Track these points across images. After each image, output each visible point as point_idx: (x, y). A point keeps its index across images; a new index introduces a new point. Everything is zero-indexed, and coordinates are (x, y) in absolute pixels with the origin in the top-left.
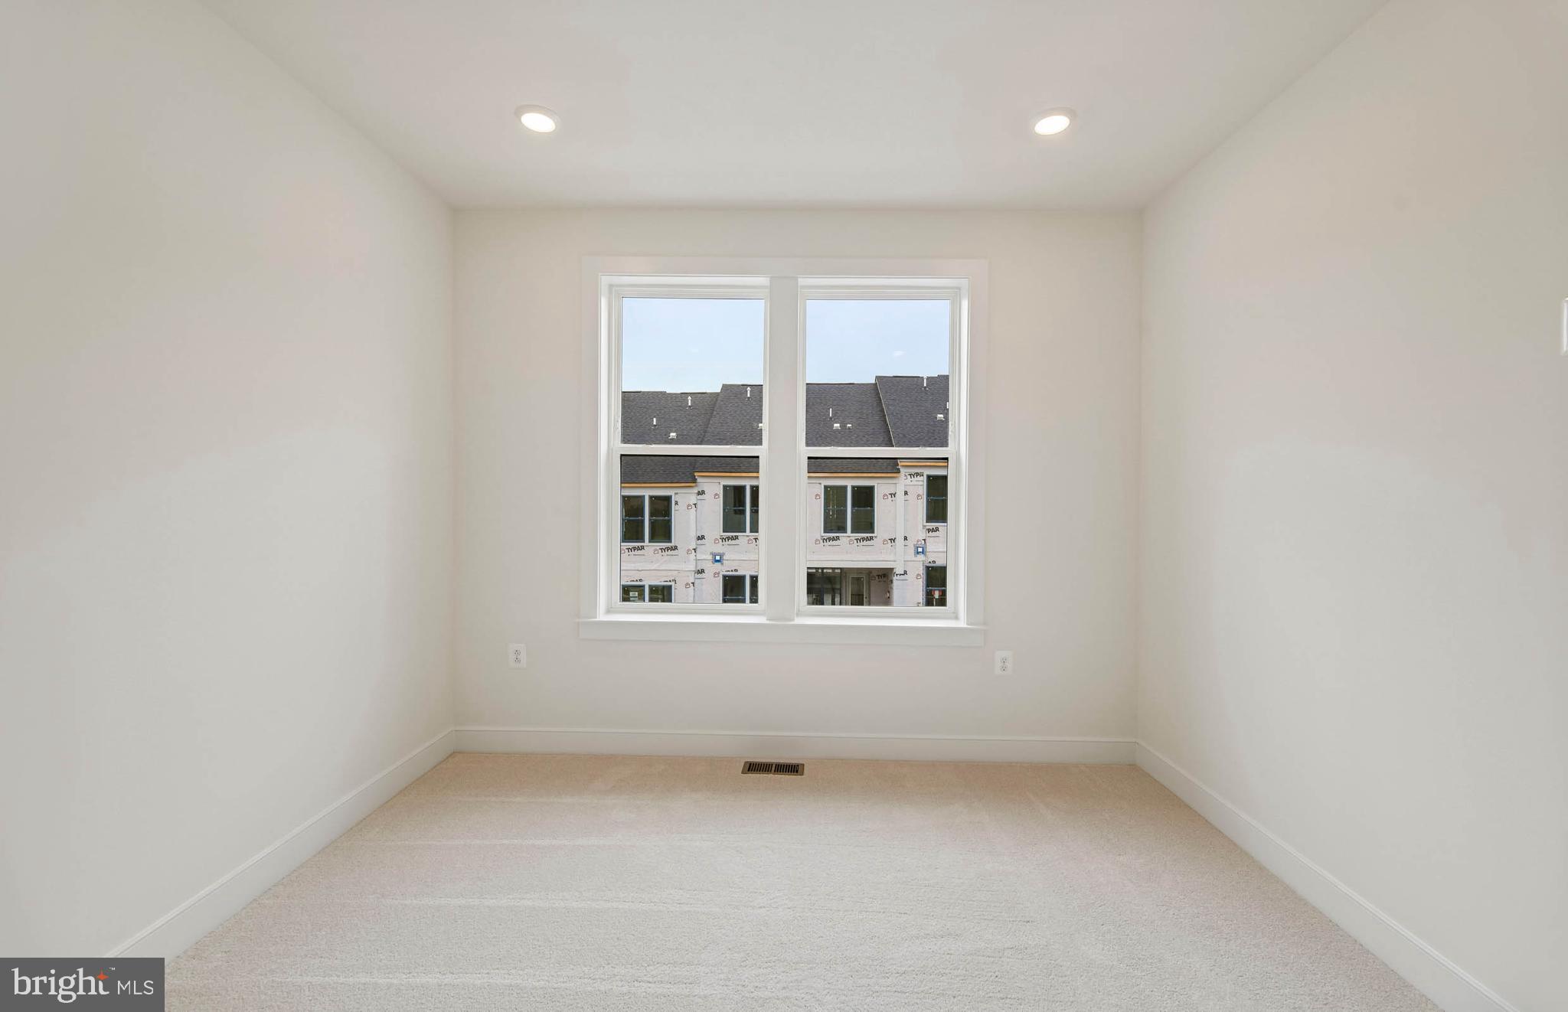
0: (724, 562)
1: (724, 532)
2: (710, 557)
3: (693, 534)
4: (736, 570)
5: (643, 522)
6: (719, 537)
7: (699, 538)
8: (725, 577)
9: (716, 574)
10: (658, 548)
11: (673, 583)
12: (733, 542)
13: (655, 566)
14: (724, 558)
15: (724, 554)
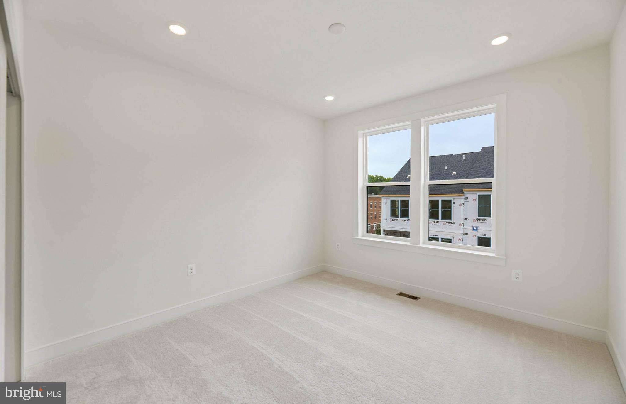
0: (479, 231)
1: (478, 216)
2: (471, 228)
3: (462, 217)
4: (485, 235)
5: (438, 211)
6: (476, 219)
7: (465, 219)
8: (479, 238)
9: (474, 236)
10: (445, 222)
11: (452, 238)
12: (484, 221)
13: (445, 230)
14: (479, 229)
15: (478, 227)
